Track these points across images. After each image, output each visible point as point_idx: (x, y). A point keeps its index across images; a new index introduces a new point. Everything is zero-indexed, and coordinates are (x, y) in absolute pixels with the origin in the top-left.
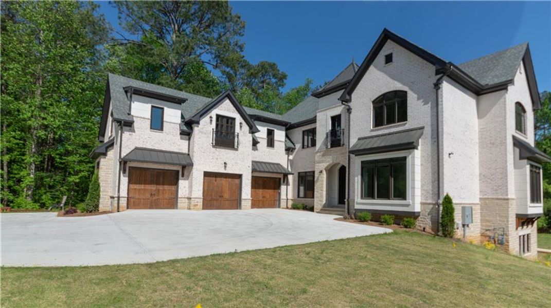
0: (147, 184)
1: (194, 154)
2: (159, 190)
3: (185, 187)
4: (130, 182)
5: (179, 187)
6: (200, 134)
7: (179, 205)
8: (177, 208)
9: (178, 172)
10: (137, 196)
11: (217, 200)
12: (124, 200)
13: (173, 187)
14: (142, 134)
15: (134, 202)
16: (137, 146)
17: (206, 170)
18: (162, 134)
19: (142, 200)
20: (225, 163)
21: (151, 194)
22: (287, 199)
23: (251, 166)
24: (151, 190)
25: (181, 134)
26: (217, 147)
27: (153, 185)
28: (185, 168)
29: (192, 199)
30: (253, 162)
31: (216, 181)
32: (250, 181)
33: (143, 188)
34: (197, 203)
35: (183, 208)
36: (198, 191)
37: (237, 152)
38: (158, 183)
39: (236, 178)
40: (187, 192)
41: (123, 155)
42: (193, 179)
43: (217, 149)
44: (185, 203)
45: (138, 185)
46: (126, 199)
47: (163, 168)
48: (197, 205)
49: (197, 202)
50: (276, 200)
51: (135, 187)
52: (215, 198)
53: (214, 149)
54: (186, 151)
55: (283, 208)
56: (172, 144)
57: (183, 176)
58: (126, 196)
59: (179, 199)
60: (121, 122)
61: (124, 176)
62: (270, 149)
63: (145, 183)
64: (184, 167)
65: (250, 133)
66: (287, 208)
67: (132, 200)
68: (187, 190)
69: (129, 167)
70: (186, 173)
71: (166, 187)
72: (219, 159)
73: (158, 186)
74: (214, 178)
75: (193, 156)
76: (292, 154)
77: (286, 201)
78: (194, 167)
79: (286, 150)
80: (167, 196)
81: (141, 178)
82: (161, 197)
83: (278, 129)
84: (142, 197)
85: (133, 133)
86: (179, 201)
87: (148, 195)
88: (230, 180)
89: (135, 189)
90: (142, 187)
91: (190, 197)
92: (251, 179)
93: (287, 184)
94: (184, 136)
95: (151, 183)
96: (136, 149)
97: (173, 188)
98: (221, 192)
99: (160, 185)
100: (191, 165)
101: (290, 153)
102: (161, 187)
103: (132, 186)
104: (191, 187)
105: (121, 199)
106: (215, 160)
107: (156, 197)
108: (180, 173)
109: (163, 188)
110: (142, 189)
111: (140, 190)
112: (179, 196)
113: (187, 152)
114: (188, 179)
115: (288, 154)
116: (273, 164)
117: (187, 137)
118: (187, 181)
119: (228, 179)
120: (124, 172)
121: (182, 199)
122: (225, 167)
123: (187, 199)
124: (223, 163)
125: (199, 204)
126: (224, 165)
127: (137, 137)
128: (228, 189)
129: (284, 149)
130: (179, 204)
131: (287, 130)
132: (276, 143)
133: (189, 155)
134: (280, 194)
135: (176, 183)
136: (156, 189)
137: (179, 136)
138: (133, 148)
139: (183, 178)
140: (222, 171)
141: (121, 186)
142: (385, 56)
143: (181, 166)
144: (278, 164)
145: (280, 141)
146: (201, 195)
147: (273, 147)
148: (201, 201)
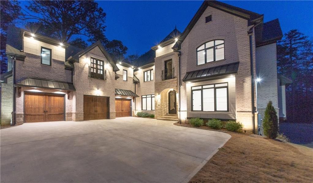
1: (76, 83)
3: (70, 106)
5: (66, 106)
6: (80, 69)
8: (65, 120)
17: (85, 94)
18: (51, 68)
19: (37, 116)
23: (114, 92)
24: (44, 108)
25: (65, 69)
29: (76, 114)
30: (115, 89)
31: (92, 101)
33: (37, 107)
34: (79, 117)
35: (69, 120)
36: (80, 108)
37: (106, 83)
44: (71, 116)
47: (53, 92)
50: (129, 112)
51: (31, 107)
52: (92, 112)
54: (69, 81)
56: (59, 76)
60: (15, 56)
62: (125, 82)
63: (39, 103)
65: (113, 71)
66: (135, 116)
69: (24, 91)
70: (70, 96)
72: (94, 87)
73: (50, 105)
79: (134, 83)
81: (35, 100)
82: (52, 113)
86: (66, 116)
88: (101, 100)
91: (74, 112)
92: (115, 100)
93: (136, 103)
95: (44, 103)
96: (30, 78)
98: (96, 108)
106: (91, 87)
107: (49, 113)
108: (67, 96)
109: (54, 106)
114: (72, 100)
116: (127, 91)
117: (71, 71)
120: (20, 96)
121: (69, 114)
128: (100, 106)
133: (72, 83)
134: (131, 108)
136: (48, 108)
138: (26, 77)
139: (68, 100)
140: (96, 94)
141: (17, 106)
142: (206, 18)
143: (67, 92)
144: (130, 91)
145: (131, 77)
146: (83, 111)
147: (127, 81)
148: (82, 114)
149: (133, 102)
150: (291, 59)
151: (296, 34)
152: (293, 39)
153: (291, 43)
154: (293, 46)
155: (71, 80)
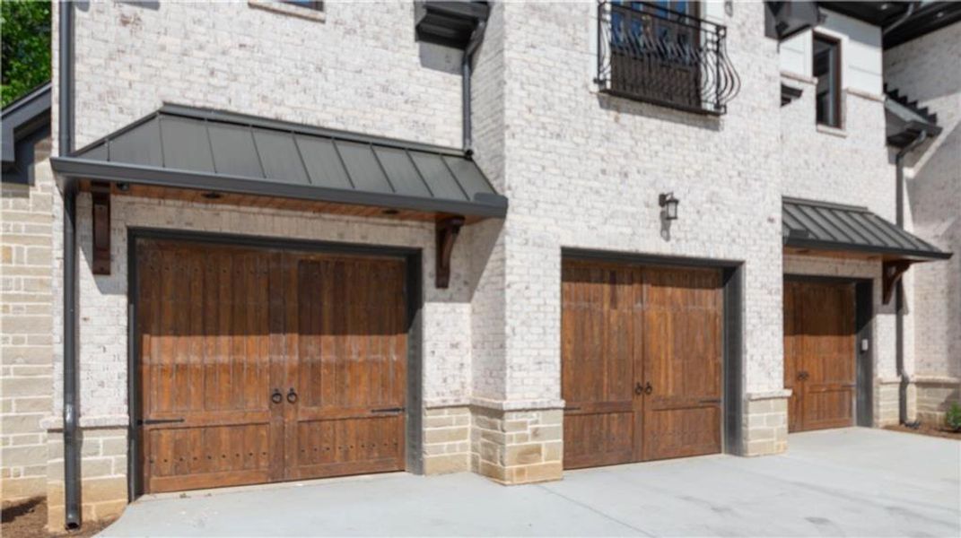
0: (246, 333)
1: (508, 142)
2: (315, 368)
3: (455, 346)
4: (140, 325)
5: (428, 347)
6: (534, 21)
7: (432, 449)
8: (419, 468)
9: (412, 258)
10: (194, 413)
11: (623, 409)
12: (109, 449)
13: (393, 339)
14: (199, 22)
15: (177, 447)
16: (177, 99)
17: (571, 243)
18: (317, 27)
19: (225, 435)
20: (664, 201)
21: (276, 396)
22: (904, 384)
23: (778, 215)
24: (273, 369)
25: (423, 34)
26: (624, 103)
27: (283, 338)
28: (456, 230)
29: (511, 419)
30: (787, 202)
31: (614, 301)
32: (779, 298)
33: (224, 358)
34: (531, 442)
35: (450, 469)
36: (532, 373)
37: (716, 136)
38: (308, 326)
39: (707, 287)
40: (468, 374)
42: (509, 293)
43: (626, 118)
44: (460, 434)
45: (196, 342)
46: (122, 436)
47: (333, 237)
48: (538, 450)
49: (536, 434)
50: (847, 388)
51: (180, 359)
52: (613, 399)
53: (607, 116)
54: (448, 135)
55: (888, 427)
56: (378, 94)
57: (442, 280)
58: (123, 418)
59: (428, 417)
61: (104, 291)
62: (828, 137)
63: (238, 326)
64: (448, 225)
65: (768, 34)
66: (904, 424)
67: (166, 434)
68: (468, 359)
69: (134, 234)
70: (457, 263)
71: (356, 346)
72: (634, 176)
73: (311, 343)
74: (607, 287)
75: (499, 157)
76: (912, 165)
77: (896, 389)
78: (512, 219)
79: (891, 141)
80: (361, 398)
81: (211, 302)
82: (327, 407)
83: (853, 38)
84: (223, 414)
85: (146, 15)
86: (427, 430)
87: (255, 404)
88: (678, 293)
89: (182, 369)
90: (221, 350)
91: (491, 402)
92: (780, 286)
93: (900, 308)
94: (439, 51)
95: (272, 324)
96: (170, 112)
97: (390, 349)
98: (644, 363)
99: (320, 332)
100: (494, 208)
101: (908, 156)
102: (325, 349)
103: (162, 350)
104: (493, 344)
105: (87, 438)
106: (616, 179)
107: (304, 411)
108: (429, 266)
109: (340, 351)
110: (225, 368)
111: (208, 372)
112: (430, 396)
113: (458, 144)
114: (469, 300)
115: (898, 161)
116: (848, 210)
117: (455, 54)
118: (465, 308)
119: (669, 290)
120: (101, 267)
121: (445, 414)
122: (667, 219)
123: (468, 414)
124: (655, 200)
125: (543, 443)
126: (658, 209)
127: (173, 42)
128: (670, 347)
129: (881, 137)
130: (427, 445)
131: (888, 44)
132: (851, 106)
133: (468, 155)
134: (866, 359)
135: (406, 318)
136: (301, 364)
137: (411, 48)
138: (148, 108)
139: (439, 292)
140: (652, 243)
141: (84, 357)
143: (431, 226)
144: (863, 212)
145: (866, 97)
146: (557, 389)
147: (838, 123)
148: (556, 422)
149: (885, 300)
155: (459, 130)
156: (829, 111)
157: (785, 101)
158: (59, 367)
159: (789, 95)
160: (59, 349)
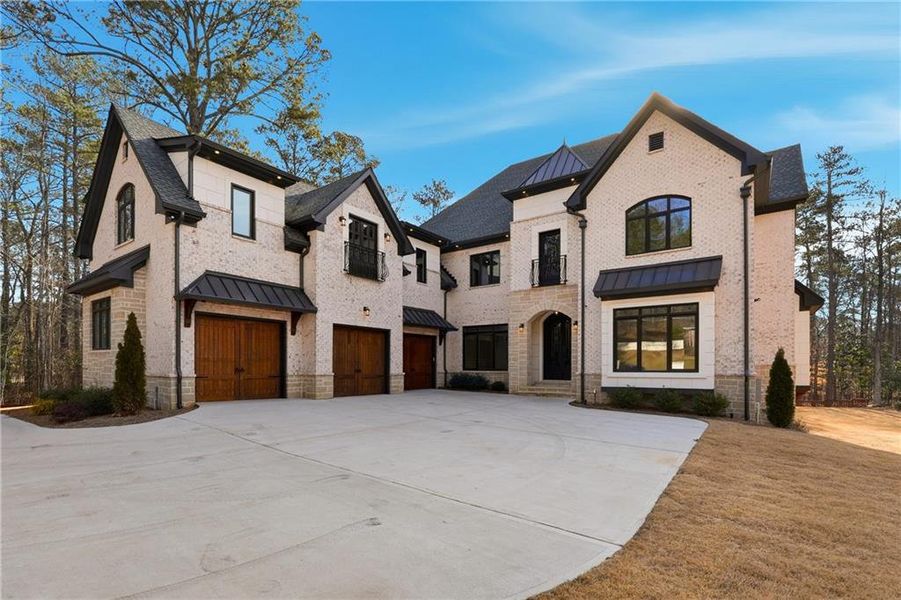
1: (318, 290)
2: (249, 361)
5: (288, 355)
6: (326, 250)
7: (290, 390)
8: (286, 397)
9: (283, 324)
10: (210, 374)
11: (351, 377)
12: (189, 384)
14: (217, 243)
15: (205, 386)
17: (336, 322)
18: (254, 246)
19: (220, 383)
20: (365, 309)
22: (446, 373)
23: (401, 314)
24: (236, 360)
25: (287, 248)
26: (353, 276)
28: (299, 316)
29: (318, 378)
30: (404, 308)
31: (349, 342)
32: (401, 342)
33: (220, 357)
34: (323, 386)
35: (295, 396)
36: (324, 364)
37: (382, 287)
38: (247, 347)
40: (302, 365)
41: (183, 285)
43: (353, 282)
44: (299, 385)
46: (193, 381)
47: (258, 316)
48: (325, 389)
49: (325, 383)
50: (428, 374)
51: (206, 356)
52: (348, 374)
53: (348, 281)
54: (295, 283)
55: (440, 388)
56: (273, 268)
57: (293, 333)
58: (193, 375)
59: (289, 379)
60: (180, 213)
62: (421, 286)
63: (224, 346)
64: (296, 316)
65: (398, 254)
66: (446, 388)
68: (302, 360)
69: (197, 313)
70: (299, 327)
71: (263, 354)
72: (356, 301)
73: (249, 352)
74: (347, 337)
75: (314, 293)
76: (449, 296)
78: (318, 314)
79: (443, 288)
80: (265, 372)
82: (253, 374)
86: (288, 383)
87: (230, 372)
88: (370, 339)
89: (207, 359)
90: (219, 353)
91: (311, 373)
92: (402, 338)
93: (445, 347)
94: (292, 253)
95: (236, 345)
96: (208, 274)
98: (358, 362)
99: (251, 349)
100: (312, 310)
101: (448, 293)
102: (253, 354)
104: (311, 354)
105: (183, 381)
106: (350, 302)
107: (245, 376)
108: (289, 327)
109: (258, 355)
110: (220, 360)
112: (289, 372)
113: (298, 285)
115: (445, 294)
116: (427, 312)
117: (298, 255)
120: (187, 324)
121: (294, 378)
122: (366, 316)
123: (302, 378)
124: (362, 309)
125: (327, 387)
126: (363, 312)
128: (367, 357)
129: (439, 287)
130: (288, 389)
131: (442, 252)
132: (429, 275)
133: (302, 290)
134: (434, 364)
135: (279, 347)
136: (245, 359)
138: (201, 272)
139: (292, 336)
140: (361, 323)
142: (650, 136)
143: (290, 314)
144: (433, 313)
145: (435, 272)
146: (331, 370)
147: (425, 282)
148: (331, 380)
149: (440, 344)
150: (830, 227)
151: (842, 157)
152: (836, 172)
153: (829, 183)
154: (835, 192)
155: (298, 281)
156: (422, 277)
157: (404, 275)
158: (174, 358)
159: (406, 273)
160: (174, 351)
